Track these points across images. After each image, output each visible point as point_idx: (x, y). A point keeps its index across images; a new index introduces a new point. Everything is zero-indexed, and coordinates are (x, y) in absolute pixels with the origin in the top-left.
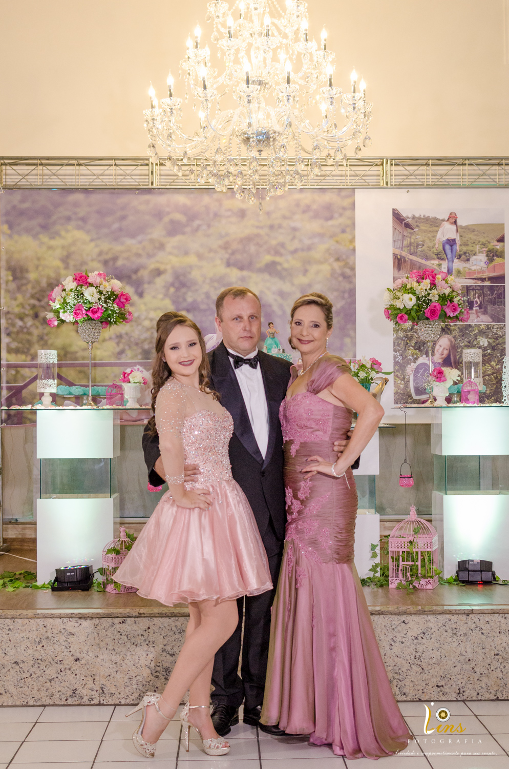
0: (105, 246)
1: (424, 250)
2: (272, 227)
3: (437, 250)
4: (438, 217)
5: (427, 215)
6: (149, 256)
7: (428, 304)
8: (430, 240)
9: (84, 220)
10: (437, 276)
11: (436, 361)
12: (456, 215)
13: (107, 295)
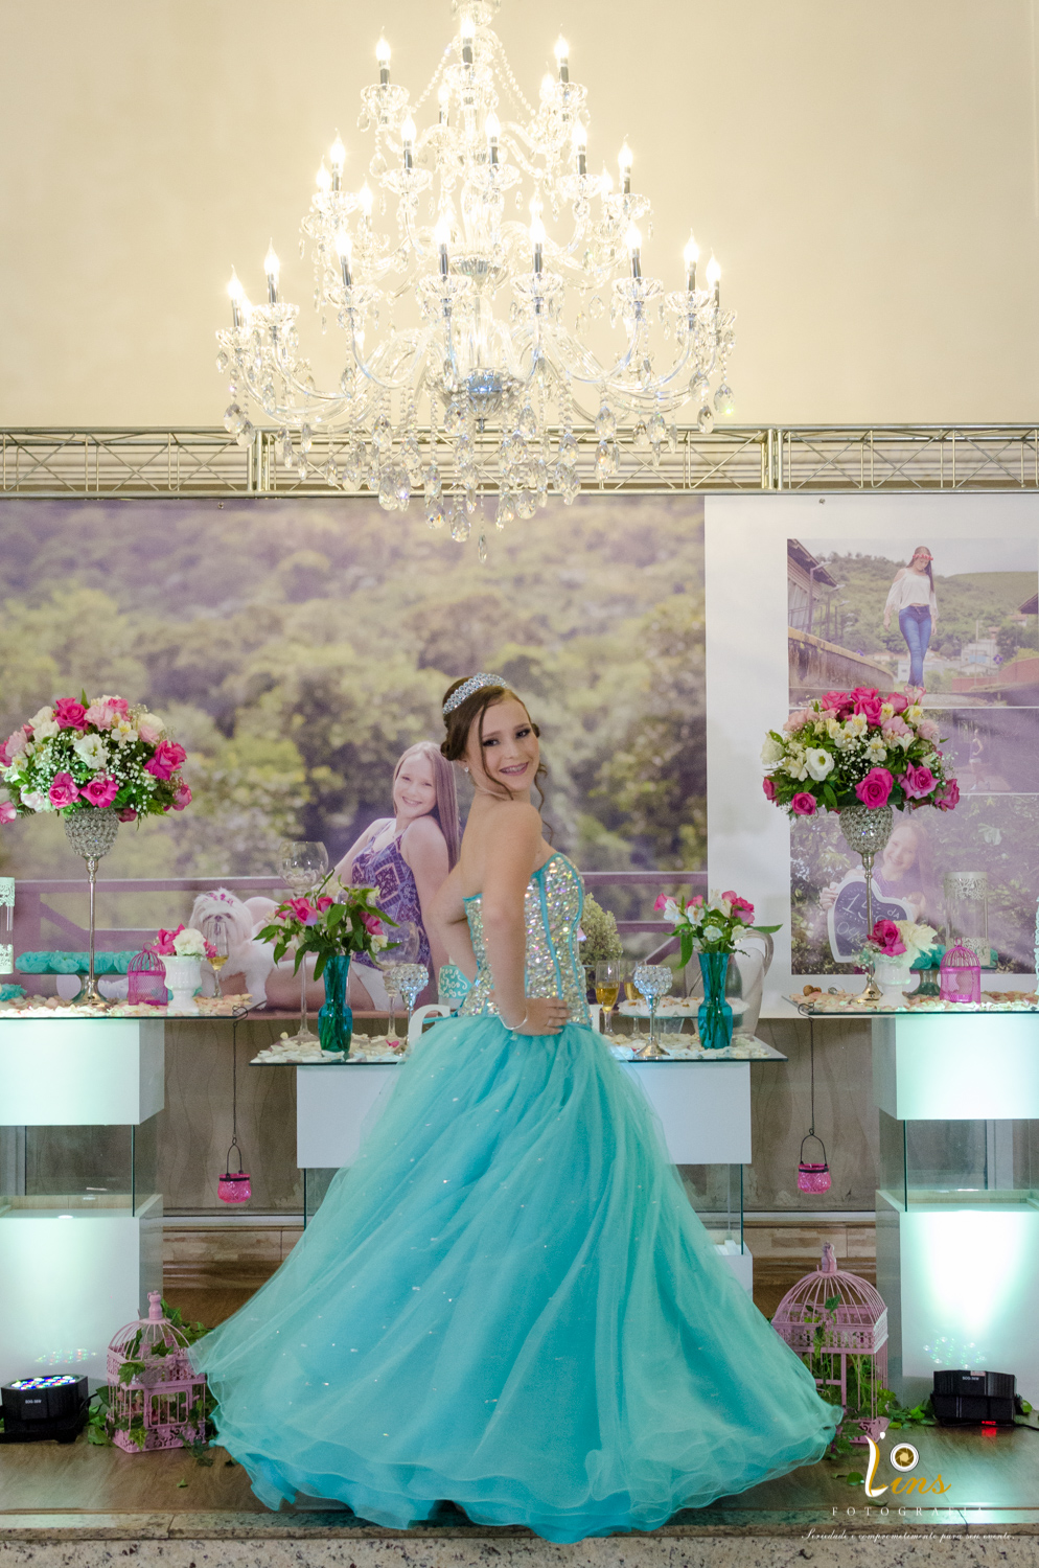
0: (150, 623)
1: (858, 632)
2: (519, 581)
3: (887, 631)
4: (889, 557)
5: (864, 554)
6: (249, 646)
7: (861, 771)
8: (872, 608)
9: (103, 566)
10: (884, 706)
11: (885, 878)
12: (929, 554)
13: (128, 751)
